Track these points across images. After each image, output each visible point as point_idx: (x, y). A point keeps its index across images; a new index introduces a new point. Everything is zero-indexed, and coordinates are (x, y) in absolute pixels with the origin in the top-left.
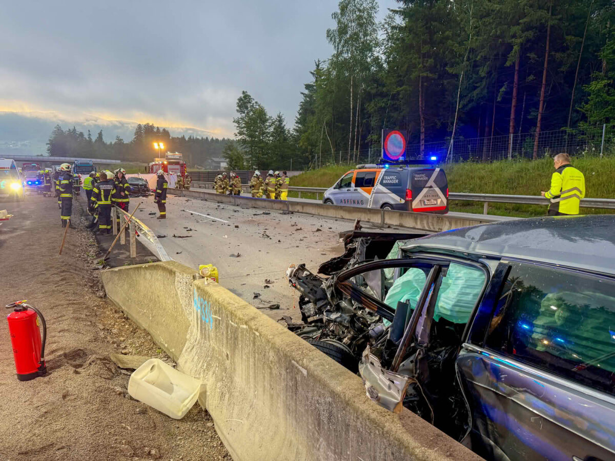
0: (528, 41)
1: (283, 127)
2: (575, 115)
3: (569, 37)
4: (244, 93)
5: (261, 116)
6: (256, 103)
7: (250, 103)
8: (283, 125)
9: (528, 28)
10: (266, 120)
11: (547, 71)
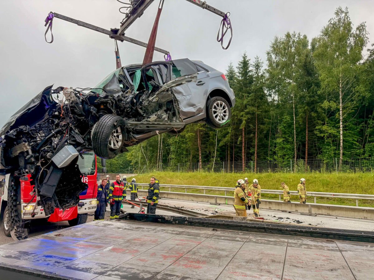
0: (248, 119)
2: (271, 152)
3: (266, 119)
9: (247, 113)
11: (257, 132)
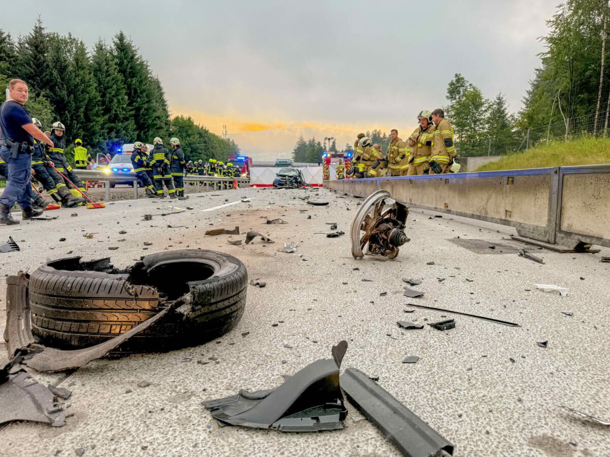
1: (503, 111)
4: (456, 75)
5: (475, 100)
6: (471, 85)
7: (463, 86)
8: (503, 109)
10: (482, 104)
